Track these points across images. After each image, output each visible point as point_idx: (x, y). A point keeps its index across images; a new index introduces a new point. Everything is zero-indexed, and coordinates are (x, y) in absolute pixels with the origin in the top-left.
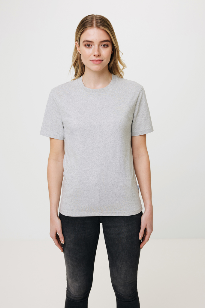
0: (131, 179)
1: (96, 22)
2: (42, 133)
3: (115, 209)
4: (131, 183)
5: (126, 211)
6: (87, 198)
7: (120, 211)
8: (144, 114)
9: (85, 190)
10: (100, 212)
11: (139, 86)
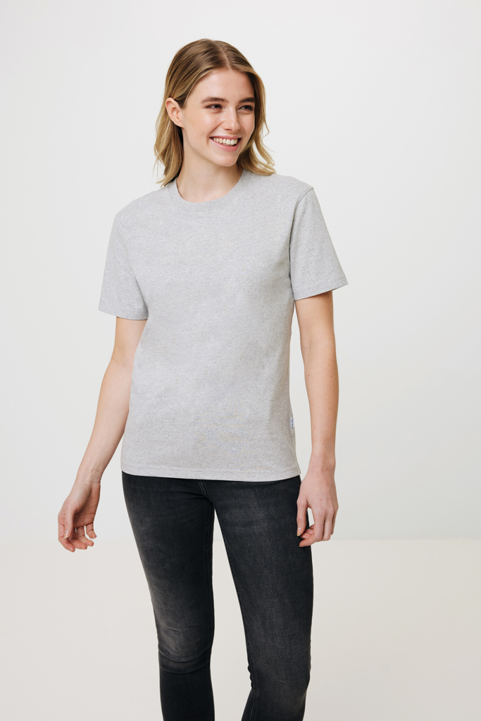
0: (270, 399)
1: (228, 57)
2: (103, 307)
3: (230, 465)
4: (268, 408)
5: (253, 471)
6: (169, 435)
7: (241, 469)
8: (313, 249)
9: (165, 419)
10: (197, 469)
11: (302, 184)
